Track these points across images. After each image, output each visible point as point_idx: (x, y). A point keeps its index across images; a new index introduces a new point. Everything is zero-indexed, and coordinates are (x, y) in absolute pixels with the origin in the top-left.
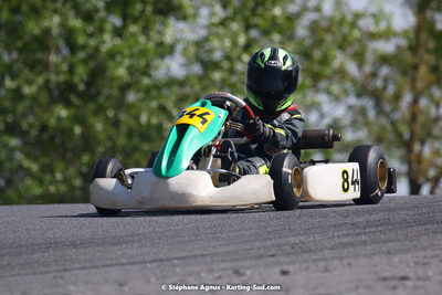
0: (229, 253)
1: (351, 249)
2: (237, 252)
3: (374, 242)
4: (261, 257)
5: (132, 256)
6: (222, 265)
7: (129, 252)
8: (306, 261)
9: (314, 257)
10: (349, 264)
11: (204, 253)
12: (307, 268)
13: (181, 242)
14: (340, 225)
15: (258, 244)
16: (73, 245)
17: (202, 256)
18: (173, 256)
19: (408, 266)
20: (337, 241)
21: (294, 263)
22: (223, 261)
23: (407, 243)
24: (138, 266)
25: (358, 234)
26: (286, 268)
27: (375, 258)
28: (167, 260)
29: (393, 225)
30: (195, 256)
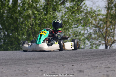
0: (62, 61)
1: (87, 60)
2: (64, 61)
3: (92, 59)
4: (69, 62)
5: (42, 62)
6: (60, 64)
7: (41, 61)
8: (78, 63)
9: (80, 62)
10: (86, 64)
11: (57, 61)
12: (77, 65)
13: (52, 59)
14: (86, 55)
15: (69, 59)
16: (31, 59)
17: (56, 62)
18: (51, 62)
19: (98, 64)
20: (85, 59)
21: (75, 63)
22: (61, 63)
23: (99, 59)
24: (43, 64)
25: (90, 57)
26: (73, 64)
27: (92, 62)
28: (49, 63)
29: (97, 55)
30: (55, 62)
